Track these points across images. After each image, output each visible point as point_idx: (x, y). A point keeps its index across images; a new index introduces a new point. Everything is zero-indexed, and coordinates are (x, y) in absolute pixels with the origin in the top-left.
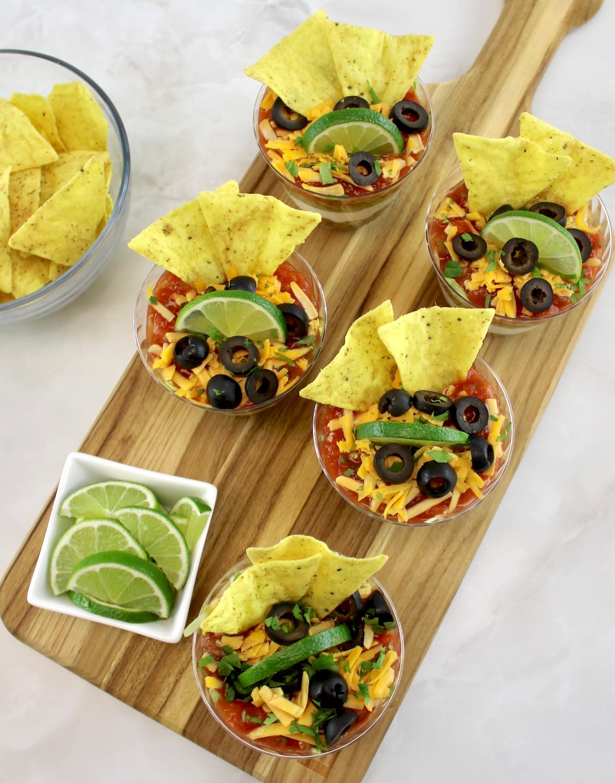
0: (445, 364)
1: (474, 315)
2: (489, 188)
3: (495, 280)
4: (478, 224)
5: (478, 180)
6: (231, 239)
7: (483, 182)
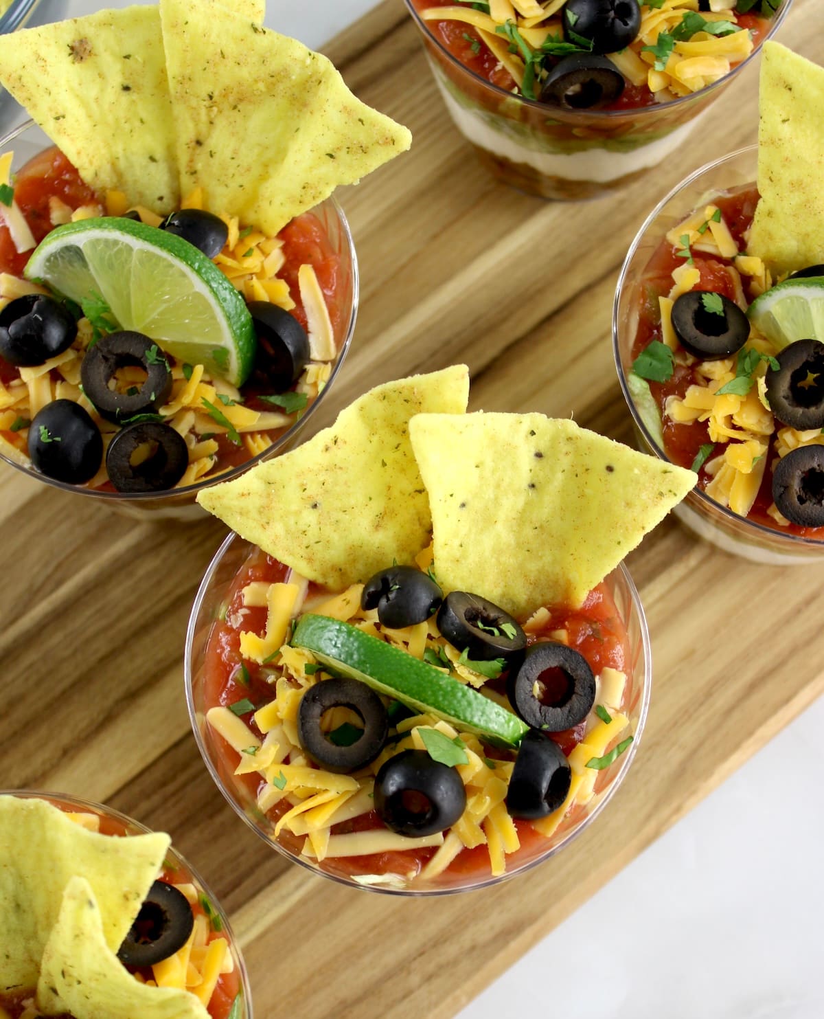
0: (548, 558)
1: (645, 470)
2: (806, 204)
3: (735, 417)
4: (754, 284)
5: (787, 175)
6: (211, 123)
7: (797, 185)
